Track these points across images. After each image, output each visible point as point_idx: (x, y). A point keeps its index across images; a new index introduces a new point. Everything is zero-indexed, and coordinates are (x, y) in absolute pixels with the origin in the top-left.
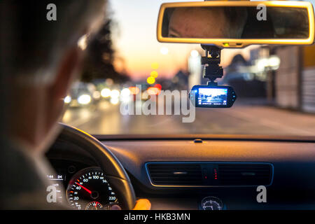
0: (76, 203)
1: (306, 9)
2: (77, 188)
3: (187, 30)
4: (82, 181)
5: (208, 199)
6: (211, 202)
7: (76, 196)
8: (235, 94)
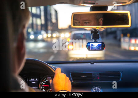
0: (43, 90)
1: (127, 14)
2: (44, 83)
3: (81, 18)
4: (45, 81)
5: (95, 87)
6: (96, 88)
7: (43, 86)
8: (105, 45)
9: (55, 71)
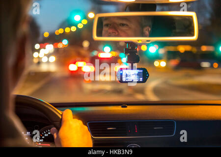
1: (192, 17)
4: (43, 135)
8: (148, 74)
9: (62, 115)
